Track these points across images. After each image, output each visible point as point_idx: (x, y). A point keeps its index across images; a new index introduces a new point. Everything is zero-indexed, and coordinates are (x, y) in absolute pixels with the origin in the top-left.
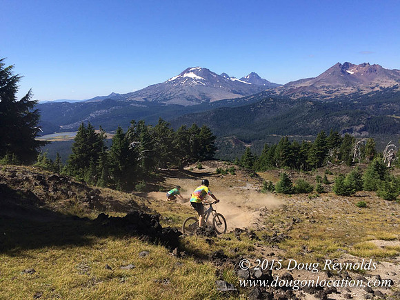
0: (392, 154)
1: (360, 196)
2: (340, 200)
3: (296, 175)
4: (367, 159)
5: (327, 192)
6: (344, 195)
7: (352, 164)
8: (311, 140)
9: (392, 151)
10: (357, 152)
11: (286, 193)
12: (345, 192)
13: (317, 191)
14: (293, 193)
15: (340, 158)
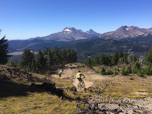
0: (142, 60)
1: (131, 76)
2: (123, 77)
3: (107, 68)
4: (133, 62)
5: (119, 74)
6: (125, 75)
7: (128, 64)
8: (112, 55)
9: (142, 59)
10: (130, 59)
11: (103, 74)
12: (125, 74)
13: (115, 74)
14: (106, 74)
15: (123, 61)
